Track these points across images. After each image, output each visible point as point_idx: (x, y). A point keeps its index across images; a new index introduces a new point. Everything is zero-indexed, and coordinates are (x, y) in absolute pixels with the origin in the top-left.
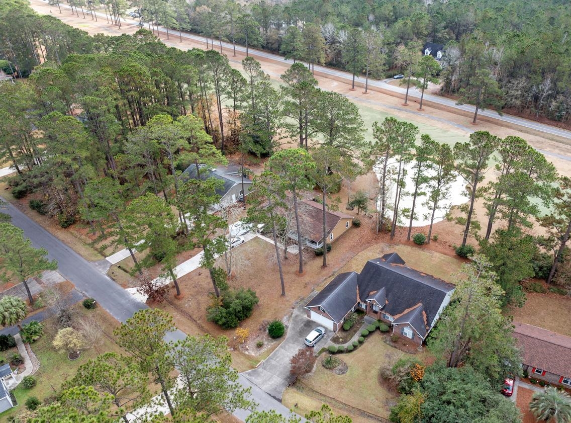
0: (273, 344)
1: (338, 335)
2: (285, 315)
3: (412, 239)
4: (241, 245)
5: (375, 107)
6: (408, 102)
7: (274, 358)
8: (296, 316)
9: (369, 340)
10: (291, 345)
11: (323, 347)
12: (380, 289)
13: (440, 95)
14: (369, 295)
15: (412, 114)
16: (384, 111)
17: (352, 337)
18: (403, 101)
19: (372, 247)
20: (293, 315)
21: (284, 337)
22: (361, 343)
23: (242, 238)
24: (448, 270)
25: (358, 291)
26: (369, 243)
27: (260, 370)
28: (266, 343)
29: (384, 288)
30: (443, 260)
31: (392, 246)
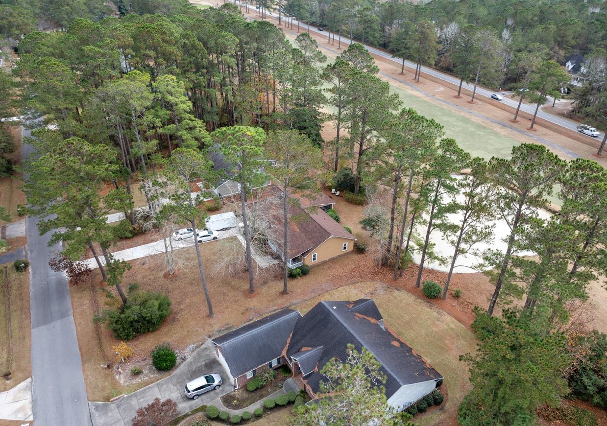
0: (152, 376)
1: (236, 393)
2: (194, 344)
3: (422, 287)
4: (210, 242)
5: (474, 119)
6: (518, 118)
7: (139, 397)
8: (206, 349)
9: (271, 416)
10: (171, 386)
11: (205, 404)
12: (316, 346)
13: (567, 117)
14: (299, 350)
15: (516, 132)
16: (482, 124)
17: (251, 404)
18: (513, 117)
19: (362, 284)
20: (203, 346)
21: (171, 372)
22: (257, 417)
23: (216, 234)
24: (451, 346)
25: (289, 340)
26: (362, 277)
27: (113, 406)
28: (145, 372)
29: (322, 347)
30: (452, 329)
31: (390, 290)
